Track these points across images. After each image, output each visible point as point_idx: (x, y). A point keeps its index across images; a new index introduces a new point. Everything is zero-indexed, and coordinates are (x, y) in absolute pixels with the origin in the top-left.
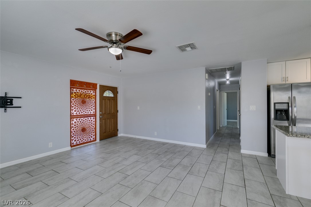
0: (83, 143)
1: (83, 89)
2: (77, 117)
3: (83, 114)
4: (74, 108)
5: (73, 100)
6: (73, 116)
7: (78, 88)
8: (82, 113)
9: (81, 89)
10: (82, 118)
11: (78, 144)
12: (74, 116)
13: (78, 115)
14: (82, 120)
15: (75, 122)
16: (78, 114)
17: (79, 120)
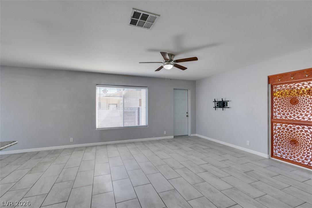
0: (292, 162)
1: (292, 83)
2: (281, 122)
3: (292, 118)
4: (277, 110)
5: (276, 99)
6: (275, 119)
7: (283, 84)
8: (290, 117)
9: (289, 83)
10: (291, 126)
11: (283, 158)
12: (277, 119)
13: (283, 120)
14: (290, 127)
15: (279, 128)
16: (284, 118)
17: (286, 126)
